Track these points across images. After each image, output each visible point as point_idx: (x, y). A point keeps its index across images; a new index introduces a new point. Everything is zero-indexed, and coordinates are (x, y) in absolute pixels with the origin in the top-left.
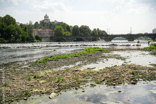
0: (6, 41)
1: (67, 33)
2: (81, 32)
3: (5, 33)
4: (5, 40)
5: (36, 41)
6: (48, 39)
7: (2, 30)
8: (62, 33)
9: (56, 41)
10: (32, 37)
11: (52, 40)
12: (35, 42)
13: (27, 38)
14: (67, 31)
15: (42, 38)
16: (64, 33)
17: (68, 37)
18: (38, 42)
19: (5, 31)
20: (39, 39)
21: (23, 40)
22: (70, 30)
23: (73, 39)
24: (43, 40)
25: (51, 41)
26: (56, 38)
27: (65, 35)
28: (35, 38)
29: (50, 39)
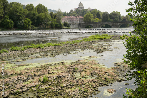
1: (96, 20)
2: (110, 18)
3: (35, 21)
4: (35, 27)
5: (65, 28)
6: (77, 26)
7: (33, 18)
8: (91, 20)
9: (85, 27)
10: (60, 24)
11: (81, 26)
12: (63, 28)
13: (56, 25)
14: (97, 17)
15: (70, 24)
16: (92, 20)
17: (96, 23)
18: (66, 28)
19: (36, 19)
20: (67, 25)
21: (52, 27)
22: (100, 17)
23: (100, 25)
24: (71, 27)
25: (80, 27)
26: (84, 25)
27: (93, 22)
28: (63, 25)
29: (79, 26)
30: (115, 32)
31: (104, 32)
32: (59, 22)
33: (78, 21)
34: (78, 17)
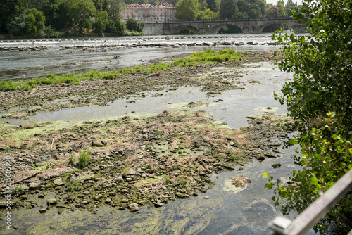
0: (57, 33)
1: (206, 14)
2: (240, 10)
3: (55, 15)
4: (55, 31)
5: (129, 33)
6: (159, 28)
7: (49, 7)
8: (193, 13)
9: (178, 31)
10: (118, 25)
11: (169, 29)
12: (126, 35)
13: (107, 26)
14: (208, 7)
15: (143, 25)
16: (197, 13)
17: (205, 21)
18: (133, 35)
19: (57, 12)
20: (134, 27)
21: (98, 32)
22: (215, 6)
23: (215, 28)
24: (146, 30)
25: (167, 32)
26: (176, 25)
27: (199, 18)
28: (125, 27)
29: (164, 29)
30: (250, 43)
31: (224, 44)
32: (116, 20)
33: (161, 16)
34: (162, 6)
